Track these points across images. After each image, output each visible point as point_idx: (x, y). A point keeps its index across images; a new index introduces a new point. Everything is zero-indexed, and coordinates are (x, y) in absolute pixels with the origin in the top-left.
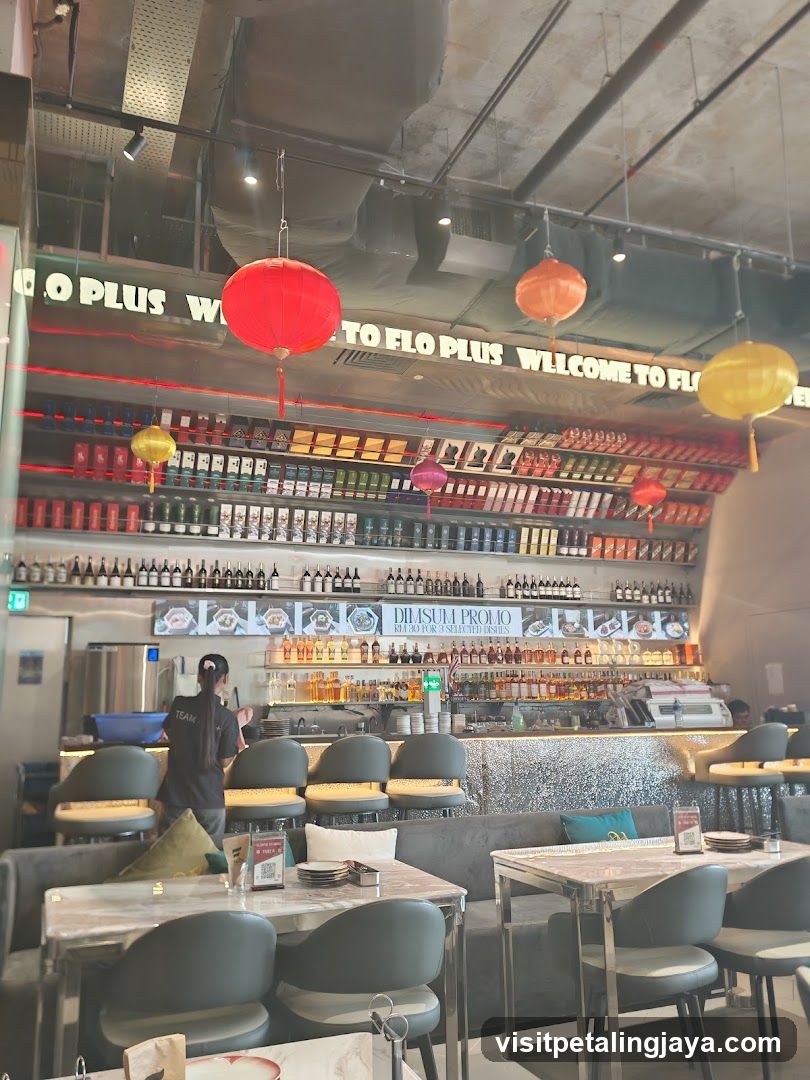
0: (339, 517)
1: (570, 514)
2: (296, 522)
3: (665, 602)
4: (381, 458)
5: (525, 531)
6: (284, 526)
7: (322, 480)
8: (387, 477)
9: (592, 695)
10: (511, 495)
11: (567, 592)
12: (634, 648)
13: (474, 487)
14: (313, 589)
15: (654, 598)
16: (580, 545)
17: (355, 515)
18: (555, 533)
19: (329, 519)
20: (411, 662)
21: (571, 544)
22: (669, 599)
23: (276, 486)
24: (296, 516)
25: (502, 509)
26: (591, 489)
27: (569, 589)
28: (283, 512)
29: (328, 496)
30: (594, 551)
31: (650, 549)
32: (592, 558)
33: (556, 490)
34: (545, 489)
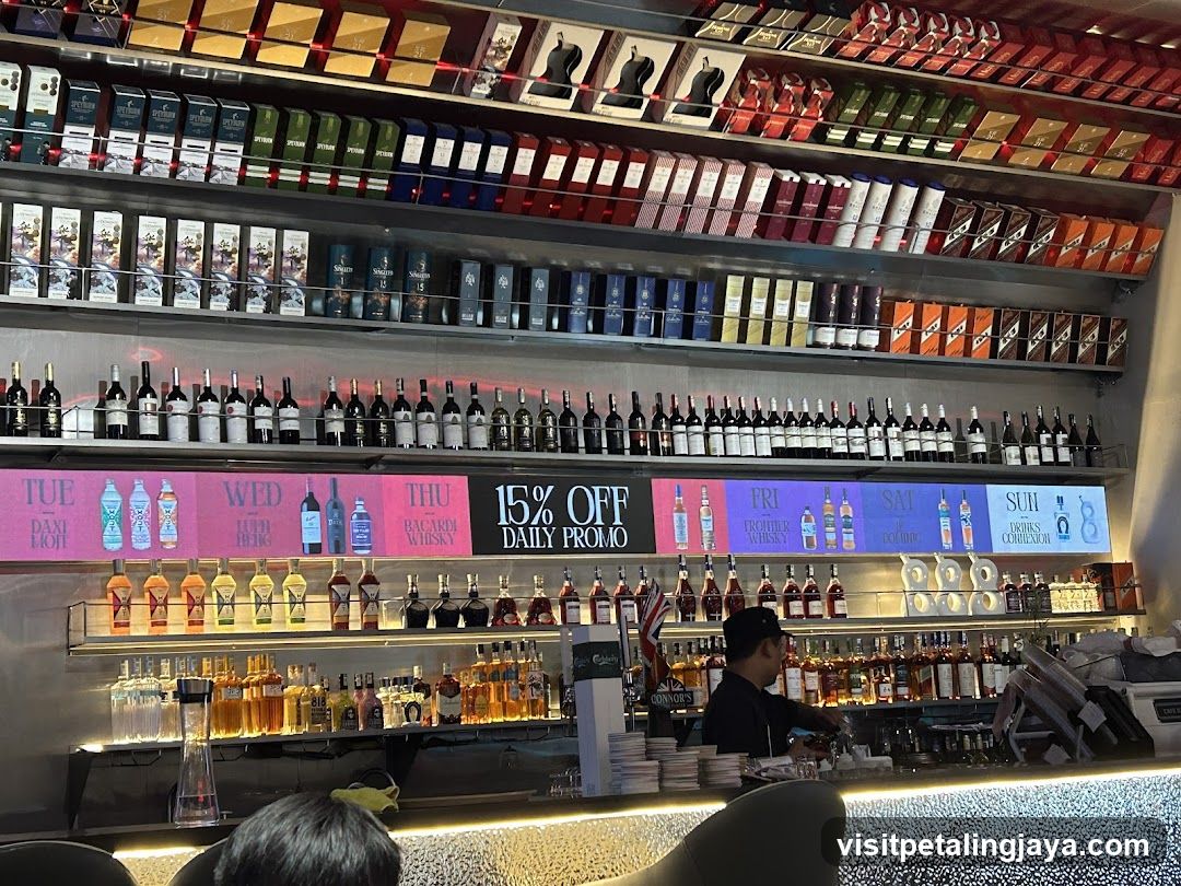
0: (261, 238)
1: (844, 239)
2: (142, 251)
3: (1056, 462)
4: (379, 74)
5: (734, 285)
6: (110, 260)
7: (215, 134)
8: (390, 130)
9: (903, 691)
10: (706, 189)
11: (834, 439)
12: (984, 574)
13: (616, 164)
14: (194, 435)
15: (1031, 451)
16: (864, 321)
17: (305, 236)
18: (806, 288)
19: (232, 245)
20: (461, 624)
21: (842, 320)
22: (1065, 455)
23: (87, 147)
24: (142, 234)
25: (681, 226)
26: (897, 175)
27: (839, 431)
28: (108, 224)
29: (233, 180)
30: (895, 336)
31: (1024, 331)
32: (892, 354)
33: (812, 179)
34: (786, 176)
